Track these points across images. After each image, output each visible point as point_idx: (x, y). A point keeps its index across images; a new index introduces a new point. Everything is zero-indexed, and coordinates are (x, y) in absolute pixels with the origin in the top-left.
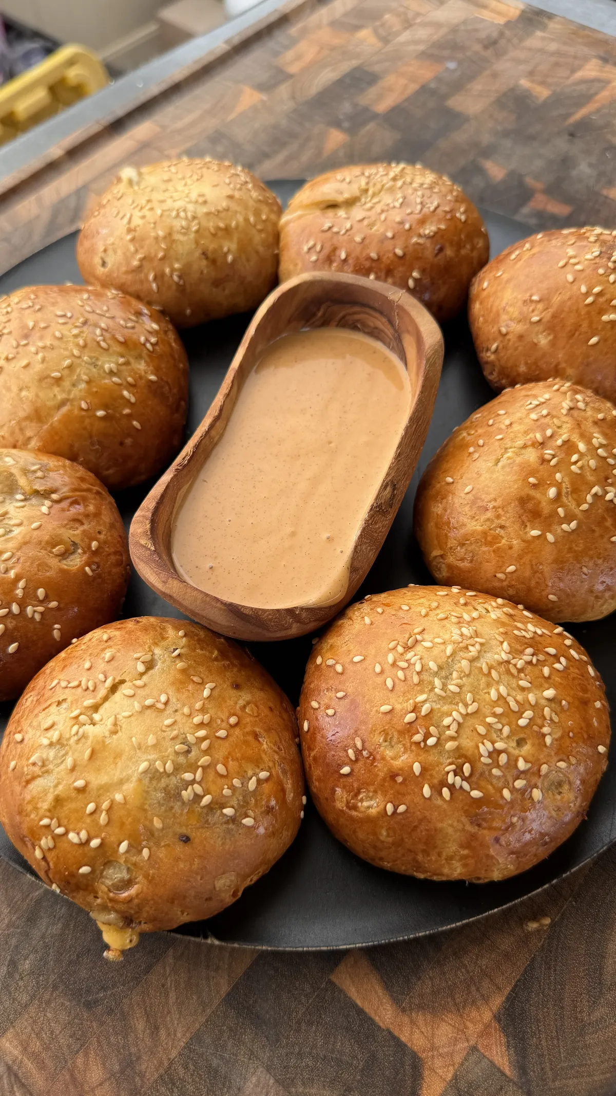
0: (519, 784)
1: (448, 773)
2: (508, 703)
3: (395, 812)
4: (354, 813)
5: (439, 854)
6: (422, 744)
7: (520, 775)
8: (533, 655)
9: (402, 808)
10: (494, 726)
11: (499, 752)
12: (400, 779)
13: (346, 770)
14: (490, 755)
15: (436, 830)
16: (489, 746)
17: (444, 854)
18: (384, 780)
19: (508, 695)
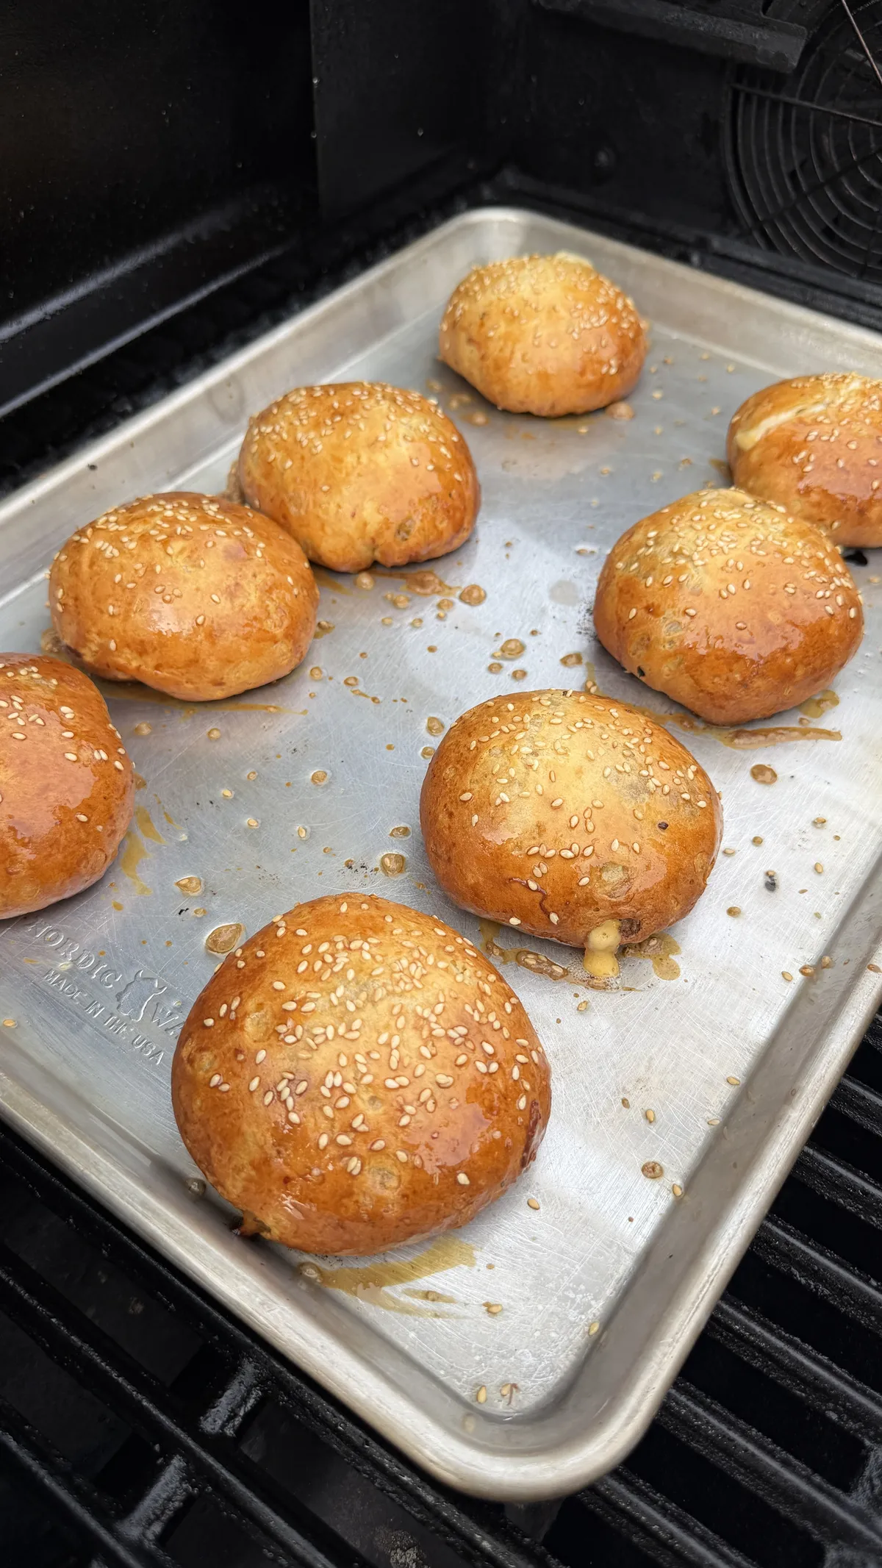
0: (344, 1139)
1: (284, 1078)
2: (391, 1055)
3: (216, 1087)
4: (189, 1068)
5: (230, 1159)
6: (282, 1036)
7: (348, 1129)
8: (461, 1036)
9: (225, 1087)
10: (359, 1065)
11: (345, 1094)
12: (241, 1057)
13: (210, 1022)
14: (333, 1088)
15: (239, 1129)
16: (338, 1081)
17: (234, 1162)
18: (229, 1049)
19: (397, 1048)
